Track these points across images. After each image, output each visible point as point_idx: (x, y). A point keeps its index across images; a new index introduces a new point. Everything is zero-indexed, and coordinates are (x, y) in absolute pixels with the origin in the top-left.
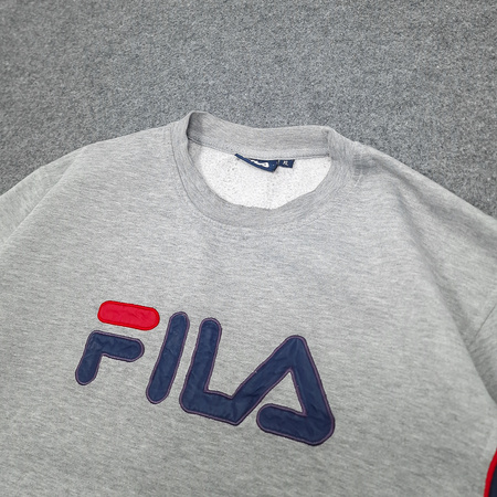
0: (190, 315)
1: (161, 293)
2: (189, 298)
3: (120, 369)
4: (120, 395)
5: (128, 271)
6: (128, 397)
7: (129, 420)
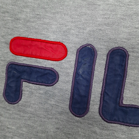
0: (97, 46)
1: (65, 28)
2: (93, 31)
3: (42, 92)
4: (47, 111)
5: (28, 10)
6: (54, 112)
7: (58, 128)
